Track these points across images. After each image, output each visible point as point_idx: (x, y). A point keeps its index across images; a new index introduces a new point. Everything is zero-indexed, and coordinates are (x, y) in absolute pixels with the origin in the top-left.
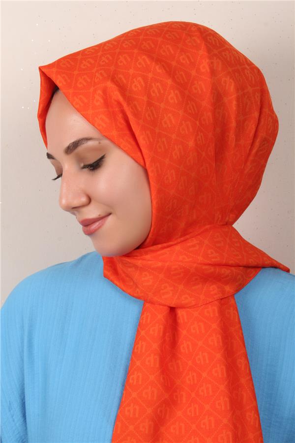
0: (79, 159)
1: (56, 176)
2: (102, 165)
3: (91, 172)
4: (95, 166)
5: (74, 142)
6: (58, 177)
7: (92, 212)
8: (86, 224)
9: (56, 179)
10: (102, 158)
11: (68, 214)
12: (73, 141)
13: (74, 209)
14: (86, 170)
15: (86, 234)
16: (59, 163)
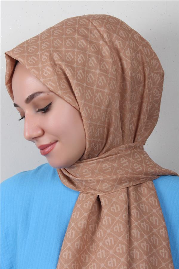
0: (35, 106)
1: (20, 118)
2: (50, 109)
3: (43, 114)
4: (46, 110)
5: (31, 95)
6: (22, 118)
7: (45, 140)
8: (42, 148)
9: (20, 119)
10: (50, 104)
12: (30, 94)
14: (40, 112)
15: (42, 155)
16: (22, 109)
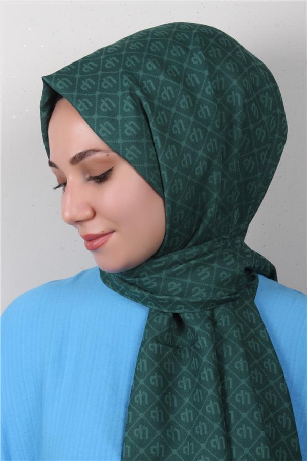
0: (85, 170)
1: (57, 184)
2: (109, 177)
3: (97, 185)
4: (102, 178)
5: (81, 153)
6: (59, 187)
7: (95, 227)
8: (90, 239)
10: (111, 170)
11: (71, 227)
12: (80, 151)
13: (77, 222)
14: (92, 182)
15: (89, 249)
16: (63, 172)
